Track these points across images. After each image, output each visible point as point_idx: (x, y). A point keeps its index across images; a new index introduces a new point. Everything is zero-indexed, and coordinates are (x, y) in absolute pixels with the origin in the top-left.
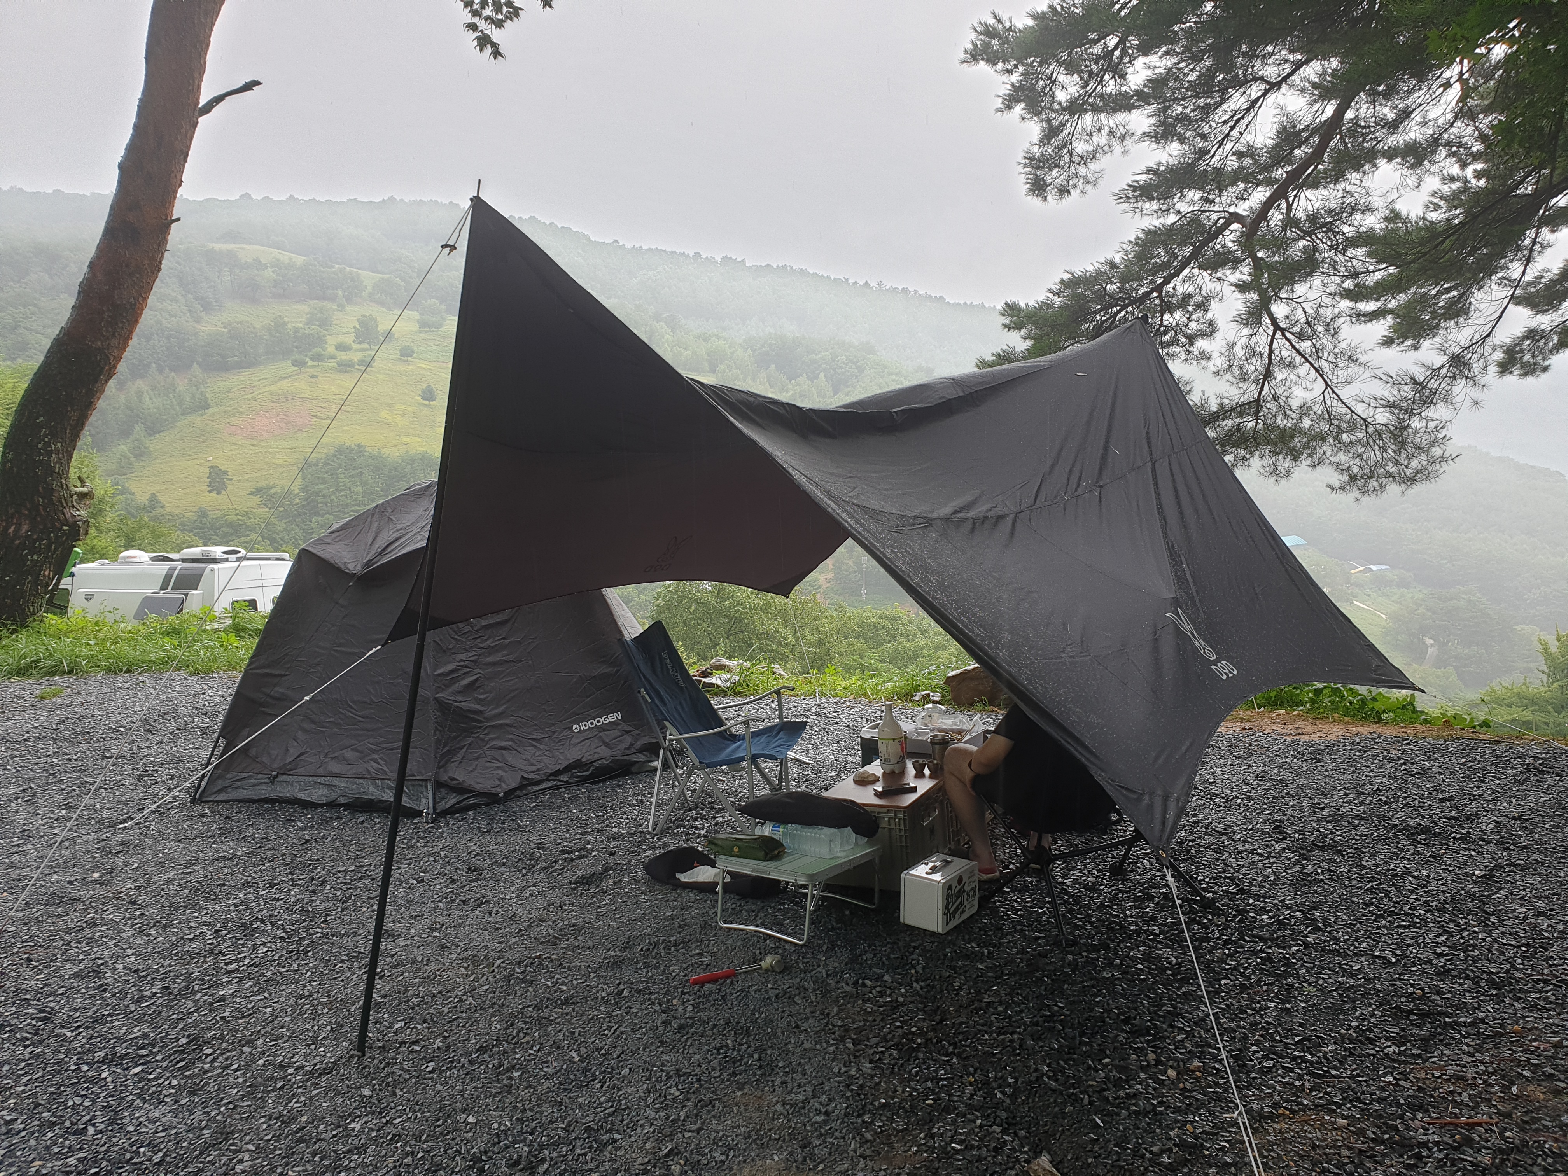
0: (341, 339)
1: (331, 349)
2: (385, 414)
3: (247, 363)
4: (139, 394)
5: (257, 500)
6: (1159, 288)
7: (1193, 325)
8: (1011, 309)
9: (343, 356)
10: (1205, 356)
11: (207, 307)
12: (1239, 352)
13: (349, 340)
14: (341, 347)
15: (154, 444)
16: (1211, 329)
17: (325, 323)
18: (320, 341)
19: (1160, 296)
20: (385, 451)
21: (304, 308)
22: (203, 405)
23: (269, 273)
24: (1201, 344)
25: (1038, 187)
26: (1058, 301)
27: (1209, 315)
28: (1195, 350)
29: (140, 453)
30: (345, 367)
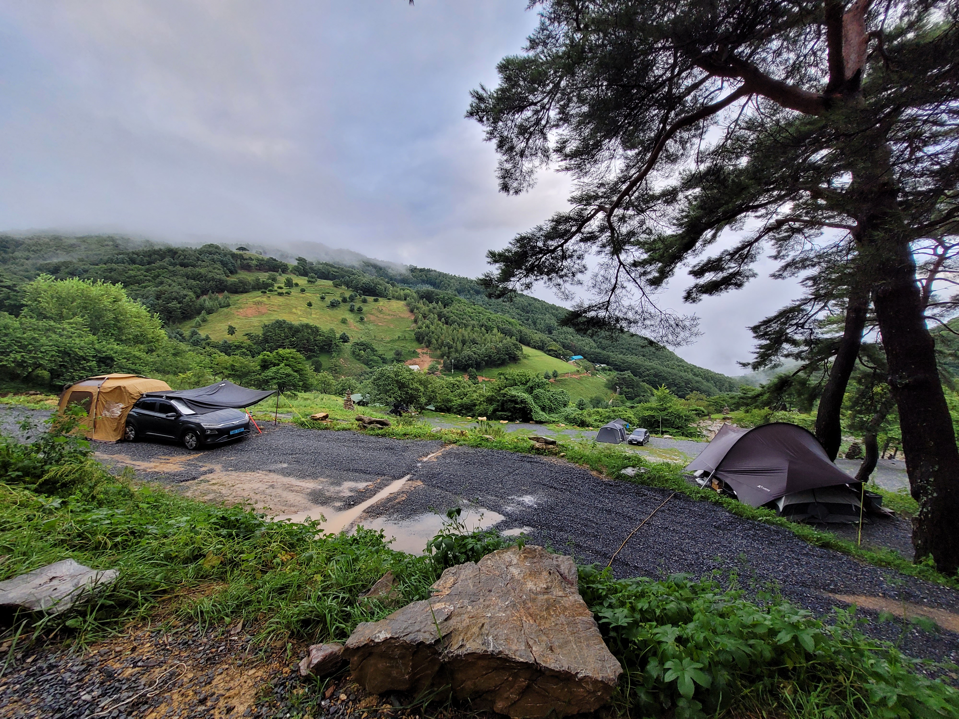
0: (280, 285)
1: (276, 288)
2: (294, 310)
3: (245, 291)
4: (205, 300)
5: (246, 337)
6: (562, 245)
7: (576, 266)
8: (492, 254)
9: (280, 291)
10: (580, 283)
11: (232, 272)
12: (600, 278)
13: (282, 285)
14: (280, 288)
15: (209, 317)
16: (583, 270)
17: (274, 280)
18: (272, 285)
19: (562, 250)
20: (293, 323)
21: (267, 274)
22: (228, 305)
23: (254, 262)
24: (579, 276)
25: (505, 188)
26: (514, 249)
27: (584, 262)
28: (575, 279)
29: (204, 321)
30: (280, 294)
